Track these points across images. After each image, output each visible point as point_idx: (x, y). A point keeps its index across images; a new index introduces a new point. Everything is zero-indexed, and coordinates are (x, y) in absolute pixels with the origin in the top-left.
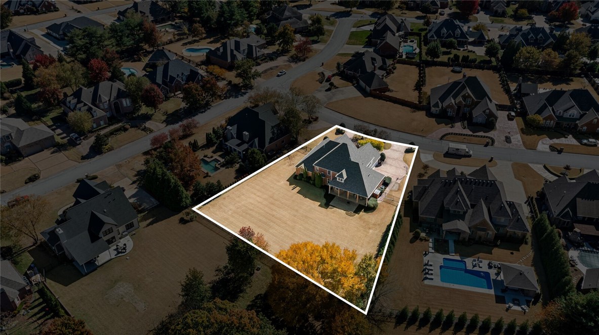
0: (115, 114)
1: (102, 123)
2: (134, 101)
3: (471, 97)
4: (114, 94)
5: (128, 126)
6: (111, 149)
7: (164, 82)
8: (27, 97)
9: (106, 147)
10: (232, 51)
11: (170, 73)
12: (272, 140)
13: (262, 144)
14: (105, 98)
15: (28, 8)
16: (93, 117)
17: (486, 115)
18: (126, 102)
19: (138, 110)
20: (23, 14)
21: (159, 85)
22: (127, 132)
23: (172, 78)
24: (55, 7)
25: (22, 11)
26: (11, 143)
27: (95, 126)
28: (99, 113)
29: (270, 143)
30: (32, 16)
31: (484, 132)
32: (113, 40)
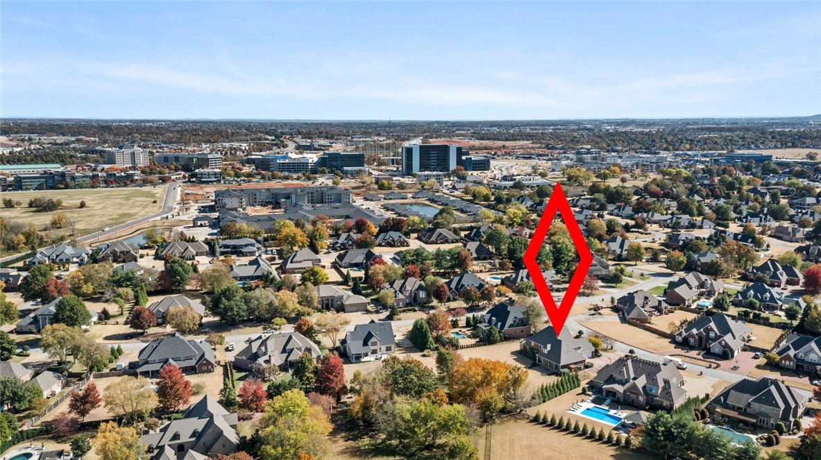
0: (412, 302)
1: (401, 303)
2: (428, 295)
3: (714, 331)
4: (416, 287)
5: (417, 309)
6: (399, 319)
7: (456, 288)
8: (363, 287)
9: (397, 317)
10: (522, 277)
11: (462, 282)
12: (511, 326)
13: (502, 327)
14: (409, 288)
15: (388, 242)
16: (396, 297)
17: (722, 346)
18: (422, 295)
19: (430, 302)
20: (383, 246)
21: (450, 289)
22: (415, 313)
23: (463, 285)
24: (407, 244)
25: (383, 244)
26: (342, 302)
27: (395, 304)
28: (400, 296)
29: (509, 327)
30: (390, 248)
31: (716, 360)
32: (434, 261)
